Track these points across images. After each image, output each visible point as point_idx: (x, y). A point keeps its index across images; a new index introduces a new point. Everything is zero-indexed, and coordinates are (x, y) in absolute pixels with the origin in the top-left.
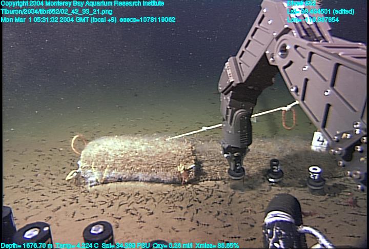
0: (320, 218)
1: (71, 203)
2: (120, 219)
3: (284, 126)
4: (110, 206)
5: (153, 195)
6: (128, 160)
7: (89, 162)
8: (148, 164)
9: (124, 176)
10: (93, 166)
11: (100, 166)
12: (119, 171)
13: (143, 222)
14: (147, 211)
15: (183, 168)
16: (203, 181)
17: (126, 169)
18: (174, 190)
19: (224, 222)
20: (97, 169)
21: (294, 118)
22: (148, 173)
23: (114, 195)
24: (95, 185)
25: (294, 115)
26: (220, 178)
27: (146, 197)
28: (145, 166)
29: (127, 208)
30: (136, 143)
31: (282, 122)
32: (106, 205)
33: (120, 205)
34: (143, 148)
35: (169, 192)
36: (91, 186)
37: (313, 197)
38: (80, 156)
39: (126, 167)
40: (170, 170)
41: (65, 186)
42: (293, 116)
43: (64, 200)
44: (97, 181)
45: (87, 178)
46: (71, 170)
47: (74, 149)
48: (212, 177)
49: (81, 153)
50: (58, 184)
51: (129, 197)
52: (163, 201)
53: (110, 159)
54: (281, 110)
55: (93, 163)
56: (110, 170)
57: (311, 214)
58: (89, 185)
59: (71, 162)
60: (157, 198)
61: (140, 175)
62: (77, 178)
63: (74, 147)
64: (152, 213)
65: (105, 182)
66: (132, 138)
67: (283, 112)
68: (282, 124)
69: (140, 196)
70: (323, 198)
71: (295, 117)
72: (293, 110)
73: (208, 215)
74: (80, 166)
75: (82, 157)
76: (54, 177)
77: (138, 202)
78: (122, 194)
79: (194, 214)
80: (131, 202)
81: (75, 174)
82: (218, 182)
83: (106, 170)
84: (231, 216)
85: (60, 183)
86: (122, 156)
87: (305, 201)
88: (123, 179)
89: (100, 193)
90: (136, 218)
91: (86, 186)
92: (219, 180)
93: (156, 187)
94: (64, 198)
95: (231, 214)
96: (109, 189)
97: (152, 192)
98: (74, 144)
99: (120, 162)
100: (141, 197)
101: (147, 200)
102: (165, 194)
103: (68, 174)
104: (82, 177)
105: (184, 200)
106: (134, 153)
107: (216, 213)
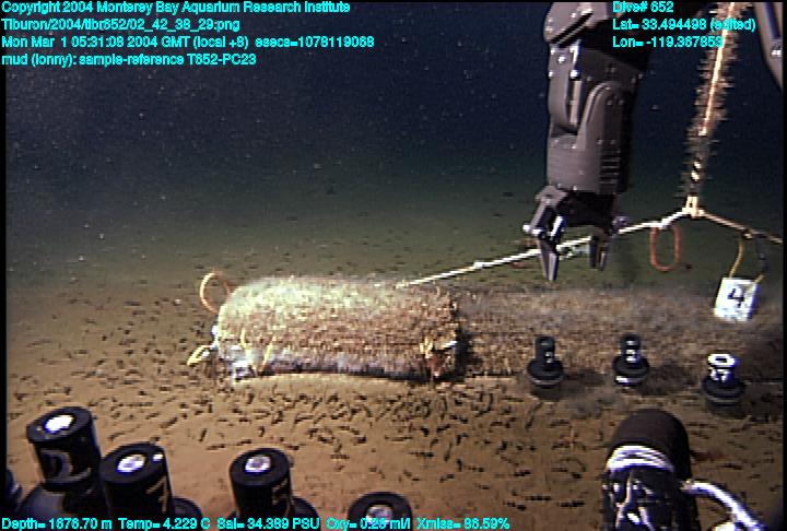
0: (730, 466)
1: (198, 412)
2: (296, 448)
3: (653, 262)
4: (278, 421)
5: (366, 403)
6: (316, 327)
7: (236, 329)
8: (357, 337)
9: (308, 360)
10: (242, 338)
11: (258, 338)
12: (296, 350)
13: (345, 457)
14: (352, 435)
15: (430, 347)
16: (474, 376)
17: (312, 347)
18: (410, 394)
19: (517, 465)
20: (250, 344)
21: (677, 247)
22: (356, 355)
23: (284, 399)
24: (246, 377)
25: (677, 239)
26: (509, 370)
27: (352, 405)
28: (351, 342)
29: (312, 427)
30: (333, 291)
31: (649, 254)
32: (269, 419)
33: (297, 421)
34: (348, 303)
35: (400, 397)
36: (238, 379)
37: (715, 420)
38: (217, 316)
39: (311, 341)
40: (403, 351)
41: (185, 377)
42: (673, 241)
43: (183, 406)
44: (250, 368)
45: (230, 363)
46: (198, 345)
47: (204, 302)
48: (492, 368)
49: (218, 310)
50: (172, 372)
51: (316, 404)
52: (388, 415)
53: (278, 325)
54: (649, 228)
55: (244, 332)
56: (277, 348)
57: (709, 457)
58: (234, 376)
59: (197, 328)
60: (374, 408)
61: (341, 360)
62: (209, 362)
63: (205, 298)
64: (363, 440)
65: (268, 371)
66: (324, 281)
67: (653, 233)
68: (649, 259)
69: (339, 403)
70: (737, 423)
71: (680, 244)
72: (675, 228)
73: (482, 448)
74: (216, 338)
75: (220, 319)
76: (163, 357)
77: (336, 414)
78: (302, 397)
79: (451, 445)
80: (320, 414)
81: (206, 354)
82: (505, 380)
83: (270, 347)
84: (530, 452)
85: (176, 371)
86: (304, 319)
87: (697, 429)
88: (304, 368)
89: (257, 395)
90: (330, 449)
91: (227, 379)
92: (507, 375)
93: (373, 385)
94: (183, 400)
95: (533, 449)
96: (276, 385)
97: (363, 394)
98: (205, 290)
99: (298, 330)
100: (342, 406)
101: (354, 412)
102: (392, 402)
103: (191, 353)
104: (221, 359)
105: (432, 416)
106: (329, 311)
107: (500, 444)
